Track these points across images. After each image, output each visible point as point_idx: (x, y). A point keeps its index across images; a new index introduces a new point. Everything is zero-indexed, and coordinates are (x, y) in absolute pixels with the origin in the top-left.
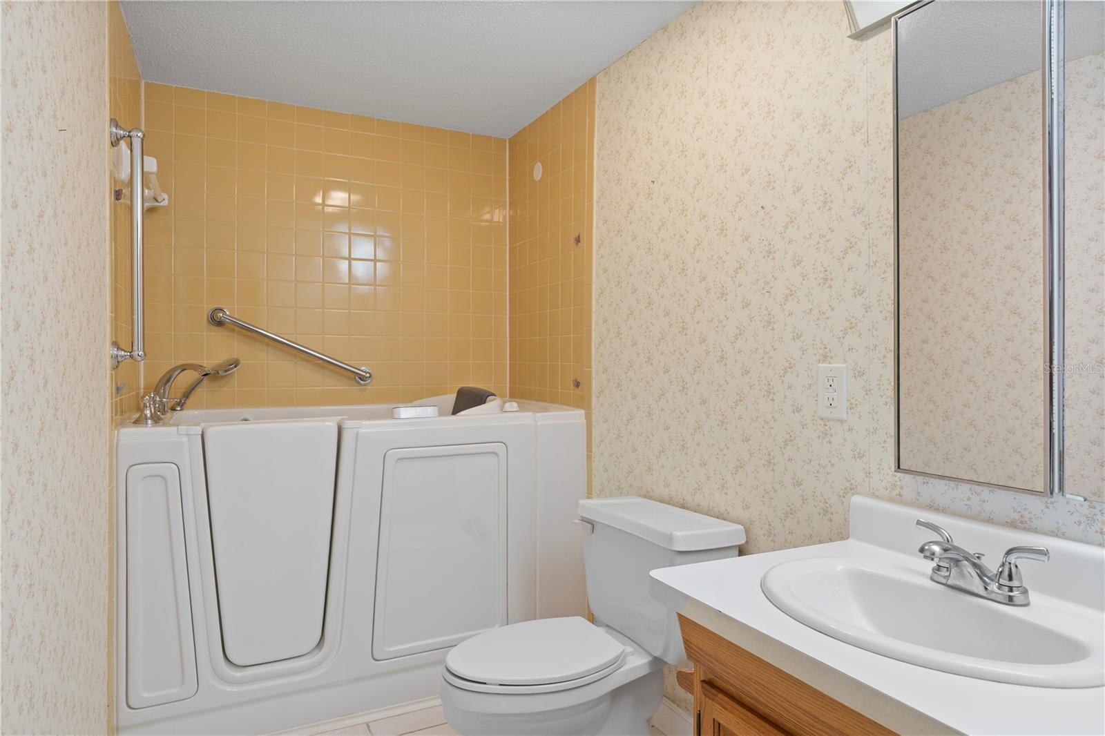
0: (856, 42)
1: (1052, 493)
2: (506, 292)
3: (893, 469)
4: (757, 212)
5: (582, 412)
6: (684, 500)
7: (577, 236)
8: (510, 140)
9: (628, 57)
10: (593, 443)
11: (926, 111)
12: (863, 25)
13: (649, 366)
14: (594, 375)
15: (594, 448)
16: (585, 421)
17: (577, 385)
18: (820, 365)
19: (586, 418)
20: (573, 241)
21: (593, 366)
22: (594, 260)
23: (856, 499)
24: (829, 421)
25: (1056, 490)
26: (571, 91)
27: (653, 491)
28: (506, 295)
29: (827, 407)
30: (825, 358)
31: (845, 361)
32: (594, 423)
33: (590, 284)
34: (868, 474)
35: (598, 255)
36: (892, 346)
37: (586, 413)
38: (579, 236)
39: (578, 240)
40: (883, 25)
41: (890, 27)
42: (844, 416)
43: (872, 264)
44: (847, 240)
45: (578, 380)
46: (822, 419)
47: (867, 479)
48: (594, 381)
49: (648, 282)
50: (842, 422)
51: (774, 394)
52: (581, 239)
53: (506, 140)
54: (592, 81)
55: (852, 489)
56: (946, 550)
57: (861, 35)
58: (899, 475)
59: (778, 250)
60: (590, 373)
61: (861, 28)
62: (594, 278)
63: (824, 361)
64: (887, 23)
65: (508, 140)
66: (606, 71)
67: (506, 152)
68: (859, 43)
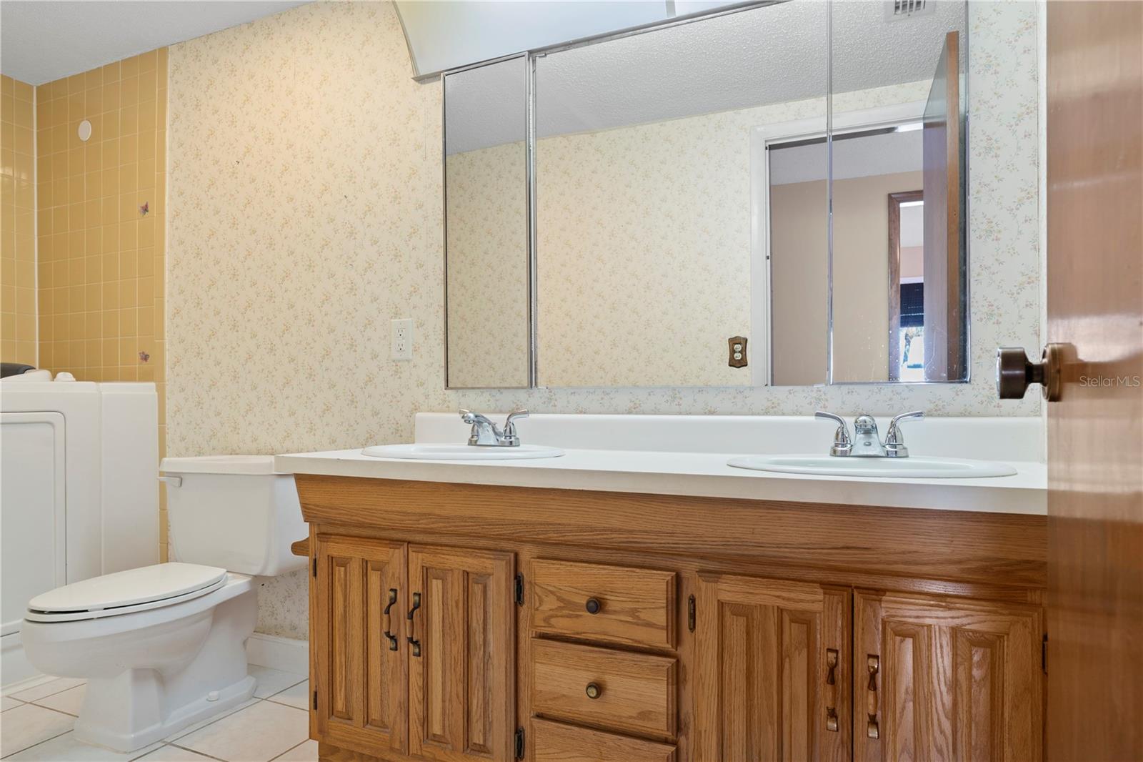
0: (417, 84)
1: (531, 387)
2: (34, 261)
3: (444, 388)
4: (341, 200)
5: (153, 384)
6: (273, 449)
7: (144, 204)
8: (38, 88)
9: (208, 38)
10: (167, 415)
11: (460, 154)
12: (423, 72)
13: (235, 333)
14: (167, 346)
15: (168, 420)
16: (156, 394)
17: (145, 357)
18: (392, 320)
19: (157, 391)
20: (138, 209)
21: (166, 337)
22: (167, 232)
23: (418, 415)
24: (399, 361)
25: (534, 385)
26: (135, 54)
27: (240, 448)
28: (34, 265)
29: (398, 351)
30: (396, 315)
31: (411, 316)
32: (167, 394)
33: (162, 254)
34: (427, 396)
35: (172, 226)
36: (442, 303)
37: (157, 386)
38: (147, 206)
39: (145, 209)
40: (435, 77)
41: (440, 80)
42: (411, 357)
43: (429, 246)
44: (412, 227)
45: (146, 353)
46: (394, 361)
47: (427, 401)
48: (167, 352)
49: (232, 255)
50: (408, 361)
51: (356, 346)
52: (149, 209)
53: (33, 87)
54: (163, 51)
55: (416, 409)
56: (476, 416)
57: (421, 79)
58: (448, 392)
59: (359, 231)
60: (162, 345)
61: (421, 74)
62: (167, 249)
63: (395, 317)
64: (438, 76)
65: (35, 88)
66: (181, 45)
67: (33, 101)
68: (419, 85)
